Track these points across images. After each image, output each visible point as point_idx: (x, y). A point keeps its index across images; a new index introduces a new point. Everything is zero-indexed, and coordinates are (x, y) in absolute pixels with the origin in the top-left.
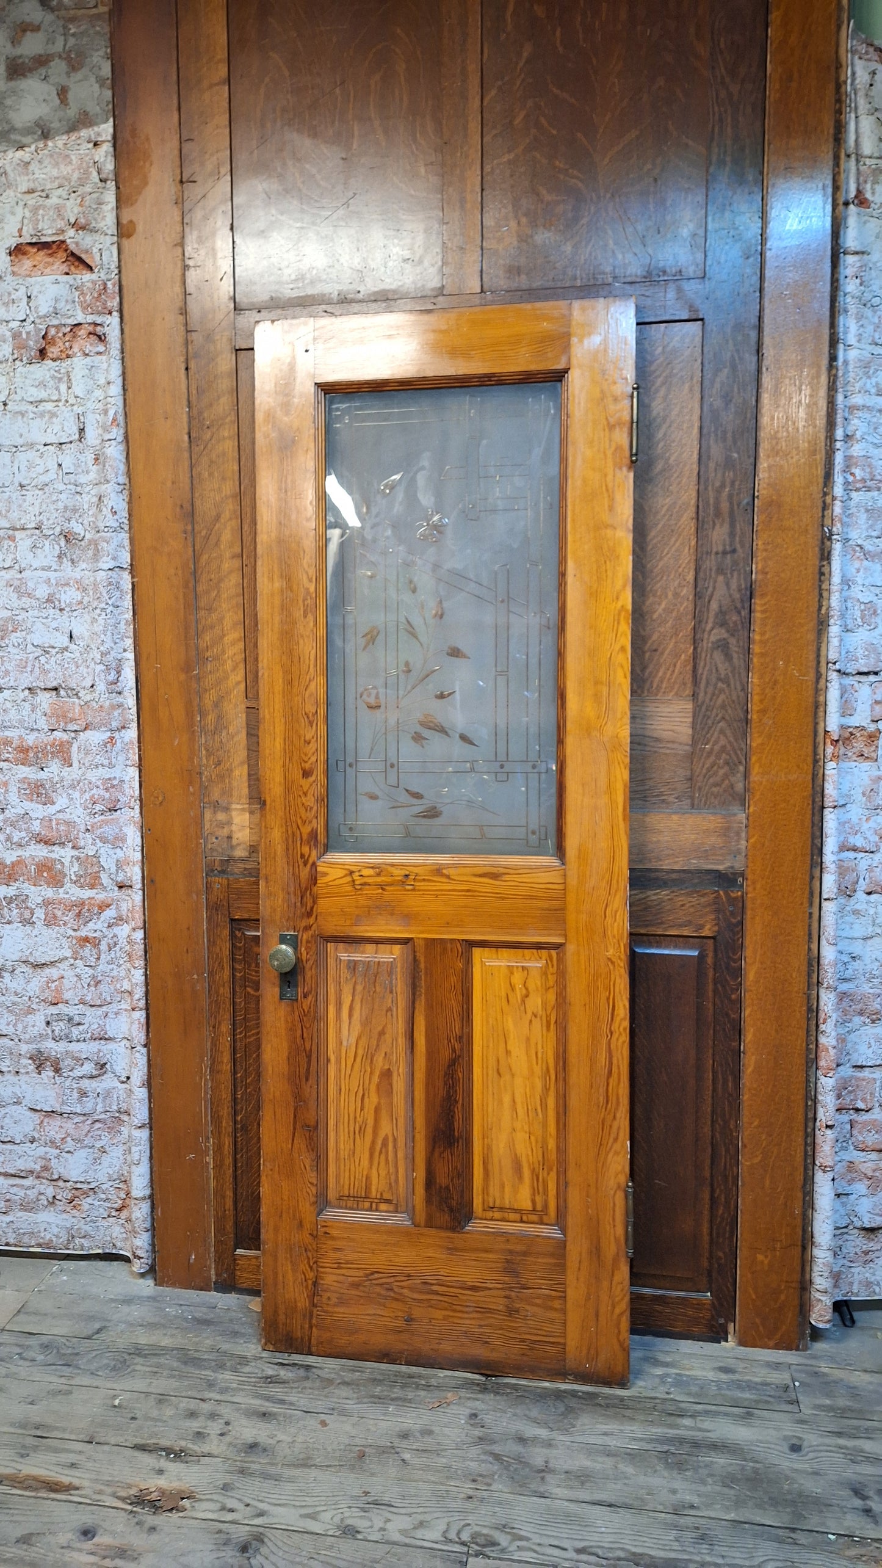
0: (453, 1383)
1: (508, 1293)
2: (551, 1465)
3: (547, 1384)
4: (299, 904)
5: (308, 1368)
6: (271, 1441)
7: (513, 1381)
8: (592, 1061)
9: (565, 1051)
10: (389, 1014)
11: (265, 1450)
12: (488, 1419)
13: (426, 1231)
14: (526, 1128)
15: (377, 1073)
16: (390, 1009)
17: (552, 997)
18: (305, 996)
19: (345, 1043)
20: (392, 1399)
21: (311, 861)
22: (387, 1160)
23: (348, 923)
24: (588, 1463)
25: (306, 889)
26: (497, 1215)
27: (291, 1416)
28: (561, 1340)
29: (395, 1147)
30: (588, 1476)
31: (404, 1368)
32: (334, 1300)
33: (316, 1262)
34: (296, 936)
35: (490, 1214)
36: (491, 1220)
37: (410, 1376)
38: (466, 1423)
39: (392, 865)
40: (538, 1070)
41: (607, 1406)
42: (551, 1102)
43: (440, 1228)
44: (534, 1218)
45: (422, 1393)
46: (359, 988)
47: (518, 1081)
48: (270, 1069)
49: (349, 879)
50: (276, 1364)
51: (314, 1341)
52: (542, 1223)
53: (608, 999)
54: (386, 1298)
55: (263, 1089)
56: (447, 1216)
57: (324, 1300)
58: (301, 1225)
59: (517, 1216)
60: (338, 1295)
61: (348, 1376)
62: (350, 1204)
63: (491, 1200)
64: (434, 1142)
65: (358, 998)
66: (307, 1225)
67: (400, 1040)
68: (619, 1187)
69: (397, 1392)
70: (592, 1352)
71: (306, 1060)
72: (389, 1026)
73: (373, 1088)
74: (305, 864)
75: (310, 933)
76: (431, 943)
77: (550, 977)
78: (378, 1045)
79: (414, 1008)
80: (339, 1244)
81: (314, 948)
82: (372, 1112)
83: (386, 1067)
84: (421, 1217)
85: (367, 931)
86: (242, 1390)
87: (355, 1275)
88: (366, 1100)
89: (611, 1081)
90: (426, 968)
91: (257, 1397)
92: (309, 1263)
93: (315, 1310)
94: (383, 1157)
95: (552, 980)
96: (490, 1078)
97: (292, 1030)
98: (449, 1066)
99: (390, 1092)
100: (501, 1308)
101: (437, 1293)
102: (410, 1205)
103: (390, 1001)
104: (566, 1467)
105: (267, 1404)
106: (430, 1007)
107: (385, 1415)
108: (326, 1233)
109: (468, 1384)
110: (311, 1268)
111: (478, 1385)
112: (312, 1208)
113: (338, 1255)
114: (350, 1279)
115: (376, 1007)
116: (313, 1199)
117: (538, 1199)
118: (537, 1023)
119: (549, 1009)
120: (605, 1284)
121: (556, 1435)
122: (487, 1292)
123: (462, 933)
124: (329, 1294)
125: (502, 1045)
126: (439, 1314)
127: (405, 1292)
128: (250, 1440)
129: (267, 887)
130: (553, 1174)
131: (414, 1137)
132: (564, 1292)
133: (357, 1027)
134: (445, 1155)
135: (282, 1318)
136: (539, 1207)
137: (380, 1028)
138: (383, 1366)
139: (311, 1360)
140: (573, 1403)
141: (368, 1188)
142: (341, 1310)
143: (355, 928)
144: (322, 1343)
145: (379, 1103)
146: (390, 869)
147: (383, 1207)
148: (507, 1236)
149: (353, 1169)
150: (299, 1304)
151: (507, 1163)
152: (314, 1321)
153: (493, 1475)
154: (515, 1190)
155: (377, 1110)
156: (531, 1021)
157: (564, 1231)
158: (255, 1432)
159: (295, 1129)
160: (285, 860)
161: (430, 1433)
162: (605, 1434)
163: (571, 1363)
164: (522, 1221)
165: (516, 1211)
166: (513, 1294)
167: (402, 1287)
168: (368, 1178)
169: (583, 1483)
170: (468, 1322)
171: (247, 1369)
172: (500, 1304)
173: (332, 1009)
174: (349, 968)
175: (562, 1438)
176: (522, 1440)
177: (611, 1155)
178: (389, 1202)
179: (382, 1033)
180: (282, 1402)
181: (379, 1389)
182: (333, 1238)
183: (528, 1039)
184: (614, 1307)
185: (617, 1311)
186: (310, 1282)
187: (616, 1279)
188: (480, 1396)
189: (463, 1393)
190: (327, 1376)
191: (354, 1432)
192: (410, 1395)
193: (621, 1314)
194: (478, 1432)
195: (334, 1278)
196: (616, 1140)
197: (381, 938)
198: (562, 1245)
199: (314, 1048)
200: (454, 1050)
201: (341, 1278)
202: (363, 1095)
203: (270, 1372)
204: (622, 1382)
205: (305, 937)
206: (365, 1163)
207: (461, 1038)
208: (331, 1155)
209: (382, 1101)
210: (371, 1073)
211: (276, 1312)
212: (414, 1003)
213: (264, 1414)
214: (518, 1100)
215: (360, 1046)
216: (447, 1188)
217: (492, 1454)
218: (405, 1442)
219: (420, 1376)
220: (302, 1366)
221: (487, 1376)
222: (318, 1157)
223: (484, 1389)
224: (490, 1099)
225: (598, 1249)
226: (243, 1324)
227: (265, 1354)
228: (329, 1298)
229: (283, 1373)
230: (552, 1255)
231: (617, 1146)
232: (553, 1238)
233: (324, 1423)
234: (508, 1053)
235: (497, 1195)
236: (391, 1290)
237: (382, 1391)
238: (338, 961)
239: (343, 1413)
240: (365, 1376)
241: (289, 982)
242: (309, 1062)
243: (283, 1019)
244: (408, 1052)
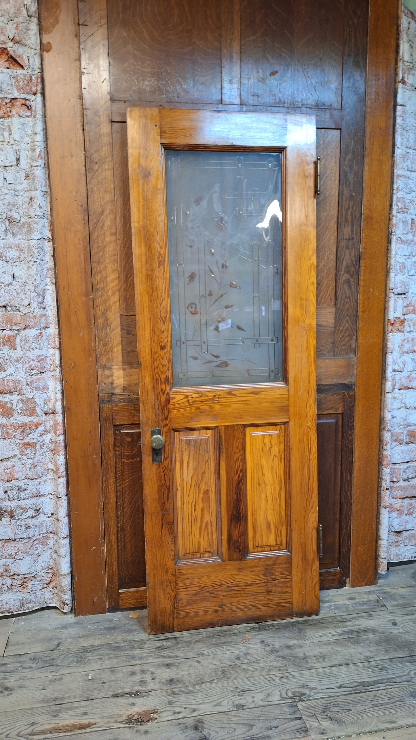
0: (245, 630)
1: (266, 584)
2: (307, 655)
3: (285, 621)
4: (161, 414)
5: (175, 638)
6: (178, 676)
7: (270, 623)
8: (302, 474)
9: (289, 471)
10: (207, 463)
11: (178, 681)
12: (269, 641)
13: (228, 563)
14: (272, 508)
15: (202, 492)
16: (207, 461)
17: (282, 446)
18: (166, 459)
19: (185, 480)
20: (223, 643)
21: (166, 392)
22: (208, 533)
23: (186, 421)
24: (321, 650)
25: (164, 406)
26: (259, 550)
27: (181, 663)
28: (291, 600)
29: (211, 526)
30: (324, 656)
31: (220, 628)
32: (185, 604)
33: (175, 587)
34: (160, 430)
35: (257, 549)
36: (257, 552)
37: (225, 631)
38: (261, 646)
39: (208, 391)
40: (277, 481)
41: (315, 625)
42: (283, 494)
43: (235, 560)
44: (277, 548)
45: (235, 637)
46: (192, 452)
47: (268, 487)
48: (149, 498)
49: (186, 399)
50: (159, 640)
51: (175, 626)
52: (280, 550)
53: (308, 445)
54: (210, 597)
55: (145, 508)
56: (238, 554)
57: (180, 605)
58: (167, 571)
59: (269, 549)
60: (186, 601)
61: (197, 638)
62: (190, 556)
63: (257, 543)
64: (231, 520)
65: (191, 458)
66: (170, 570)
67: (212, 475)
68: (314, 528)
69: (223, 640)
70: (304, 602)
71: (167, 490)
72: (207, 469)
73: (200, 500)
74: (163, 394)
75: (167, 428)
76: (227, 427)
77: (281, 438)
78: (202, 479)
79: (219, 459)
80: (186, 577)
81: (169, 435)
82: (200, 511)
83: (206, 489)
84: (226, 556)
85: (196, 424)
86: (150, 656)
87: (194, 590)
88: (197, 505)
89: (310, 481)
90: (225, 440)
91: (159, 658)
92: (172, 588)
93: (175, 610)
94: (206, 532)
95: (282, 439)
96: (255, 487)
97: (159, 476)
98: (237, 484)
99: (208, 501)
100: (264, 591)
101: (234, 590)
102: (220, 552)
103: (207, 457)
104: (313, 654)
105: (166, 660)
106: (227, 458)
107: (223, 651)
108: (180, 572)
109: (252, 629)
110: (173, 591)
111: (256, 628)
112: (172, 562)
113: (187, 582)
114: (192, 592)
115: (200, 460)
116: (172, 558)
117: (278, 539)
118: (276, 459)
119: (281, 452)
120: (309, 571)
121: (301, 642)
122: (258, 585)
123: (241, 421)
124: (182, 601)
125: (261, 471)
126: (235, 600)
127: (219, 593)
128: (169, 678)
129: (144, 407)
130: (284, 527)
131: (221, 520)
132: (291, 578)
133: (191, 471)
134: (236, 526)
135: (159, 617)
136: (279, 542)
137: (203, 471)
138: (210, 629)
139: (175, 634)
140: (300, 626)
141: (199, 548)
142: (189, 608)
143: (190, 424)
144: (179, 625)
145: (203, 507)
146: (207, 393)
147: (206, 555)
148: (267, 559)
149: (191, 539)
150: (167, 610)
151: (264, 526)
152: (175, 616)
153: (286, 666)
154: (268, 537)
155: (202, 510)
156: (273, 459)
157: (290, 551)
158: (168, 674)
159: (162, 525)
160: (153, 392)
161: (249, 654)
162: (321, 636)
163: (295, 609)
164: (271, 550)
165: (268, 546)
166: (269, 584)
167: (218, 591)
168: (199, 543)
169: (324, 659)
170: (249, 600)
171: (146, 646)
172: (263, 589)
173: (178, 464)
174: (186, 443)
175: (304, 642)
176: (289, 647)
177: (310, 514)
178: (209, 552)
179: (204, 473)
180: (173, 657)
181: (214, 640)
182: (184, 574)
183: (272, 467)
184: (313, 581)
185: (314, 582)
186: (172, 598)
187: (313, 568)
188: (260, 632)
189: (252, 633)
190: (187, 640)
191: (215, 662)
192: (230, 640)
193: (316, 583)
194: (269, 649)
195: (185, 593)
196: (312, 507)
197: (203, 427)
198: (291, 557)
199: (171, 484)
200: (239, 477)
201: (188, 593)
202: (195, 504)
203: (159, 645)
204: (317, 613)
205: (164, 430)
206: (197, 536)
207: (242, 470)
208: (180, 535)
209: (205, 505)
210: (199, 493)
211: (156, 616)
212: (220, 456)
213: (167, 665)
214: (268, 495)
215: (193, 479)
216: (238, 541)
217: (280, 656)
218: (239, 661)
219: (229, 630)
220: (172, 638)
221: (257, 623)
222: (175, 537)
223: (260, 629)
224: (256, 497)
225: (306, 557)
226: (132, 625)
227: (151, 637)
228: (182, 603)
229: (165, 643)
230: (285, 563)
231: (313, 510)
232: (286, 555)
233: (198, 662)
234: (263, 475)
235: (260, 540)
236: (213, 593)
237: (216, 641)
238: (181, 441)
239: (204, 655)
240: (205, 636)
241: (157, 453)
242: (169, 492)
243: (154, 472)
244: (217, 480)
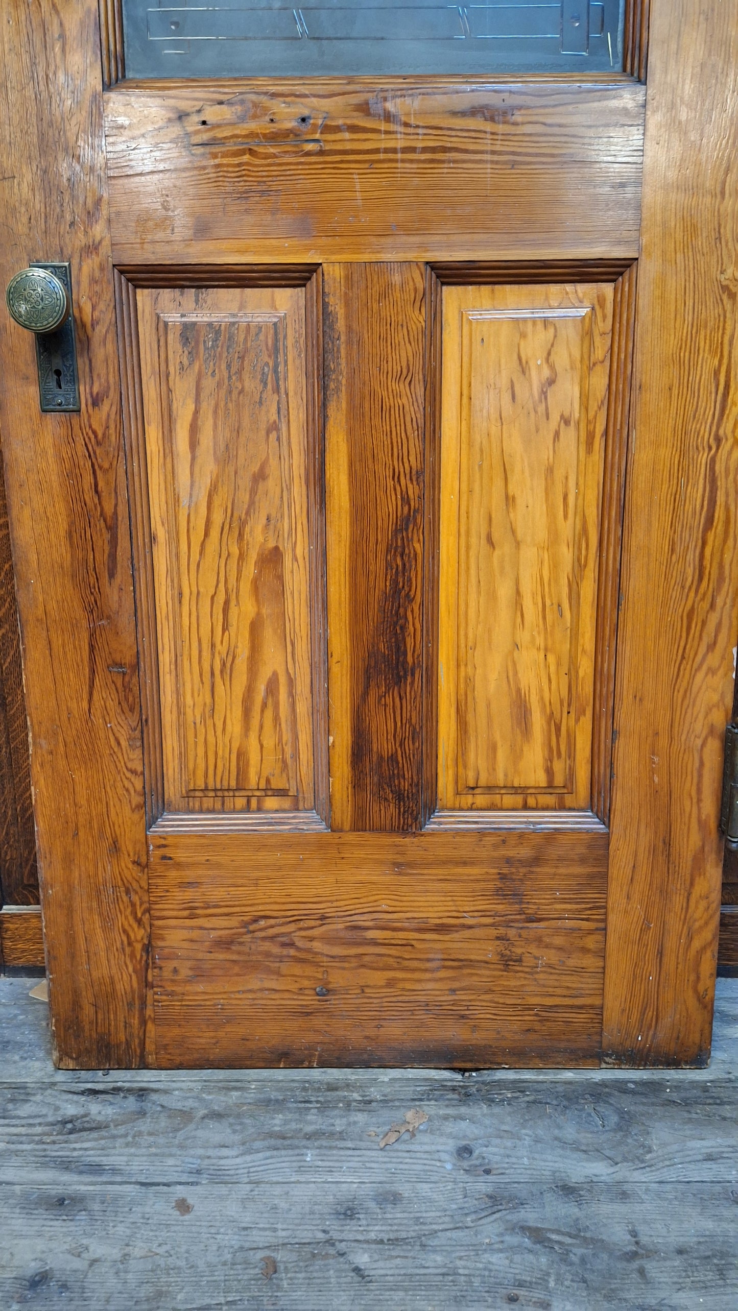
0: (409, 1091)
1: (502, 931)
2: (644, 1240)
3: (569, 1075)
5: (142, 1093)
6: (76, 1264)
7: (511, 1075)
8: (677, 501)
9: (624, 487)
10: (273, 436)
11: (64, 1287)
12: (492, 1152)
13: (352, 837)
14: (540, 641)
15: (253, 556)
17: (599, 382)
18: (96, 402)
19: (184, 500)
20: (309, 1137)
21: (88, 92)
22: (276, 719)
23: (179, 234)
26: (481, 800)
28: (597, 1001)
29: (291, 695)
31: (316, 1074)
32: (185, 972)
33: (148, 910)
34: (67, 269)
35: (469, 799)
36: (471, 809)
37: (332, 1088)
38: (456, 1168)
39: (274, 95)
40: (567, 529)
41: (687, 1104)
42: (588, 589)
43: (381, 830)
44: (551, 800)
45: (361, 1118)
46: (209, 384)
47: (529, 554)
48: (33, 557)
49: (177, 130)
50: (83, 1093)
51: (150, 1047)
52: (562, 808)
53: (717, 373)
54: (281, 958)
55: (21, 597)
56: (392, 808)
57: (167, 974)
58: (115, 848)
59: (519, 799)
60: (189, 964)
61: (219, 1101)
62: (208, 803)
63: (471, 775)
64: (368, 679)
65: (207, 407)
66: (127, 845)
67: (296, 490)
68: (712, 730)
69: (314, 1121)
70: (650, 1014)
71: (107, 536)
72: (273, 462)
73: (246, 587)
75: (98, 261)
76: (358, 274)
77: (597, 339)
78: (252, 503)
79: (325, 417)
80: (190, 875)
81: (108, 297)
82: (247, 634)
83: (271, 544)
84: (344, 810)
85: (221, 253)
86: (17, 1153)
87: (222, 926)
88: (233, 611)
89: (711, 536)
90: (349, 328)
91: (44, 1165)
92: (134, 913)
93: (150, 993)
94: (269, 713)
95: (601, 350)
96: (472, 553)
97: (71, 475)
98: (396, 532)
99: (280, 594)
100: (490, 957)
101: (374, 943)
102: (323, 796)
103: (274, 409)
104: (675, 1240)
105: (65, 1178)
106: (356, 415)
107: (300, 1170)
108: (164, 858)
109: (436, 1091)
110: (139, 922)
111: (454, 1089)
112: (136, 817)
113: (189, 894)
114: (213, 934)
115: (245, 421)
116: (137, 800)
117: (559, 767)
118: (569, 436)
119: (593, 406)
120: (678, 901)
121: (624, 1172)
122: (467, 933)
123: (423, 247)
124: (175, 964)
125: (499, 482)
126: (379, 977)
127: (317, 946)
128: (33, 1268)
130: (586, 721)
131: (328, 671)
132: (605, 921)
133: (208, 467)
134: (389, 700)
135: (88, 1011)
136: (559, 780)
137: (255, 468)
138: (279, 1074)
139: (146, 1077)
140: (627, 1103)
141: (242, 772)
142: (201, 988)
144: (165, 1047)
145: (258, 614)
147: (271, 803)
148: (504, 836)
149: (211, 739)
150: (119, 987)
151: (502, 708)
152: (149, 1012)
153: (544, 1280)
154: (516, 755)
155: (255, 628)
156: (557, 435)
157: (605, 817)
158: (40, 1246)
159: (93, 672)
161: (395, 1199)
162: (709, 1158)
163: (611, 1036)
164: (526, 807)
165: (516, 790)
166: (512, 933)
167: (312, 939)
168: (242, 755)
170: (430, 985)
171: (26, 1110)
172: (489, 951)
173: (153, 434)
174: (185, 340)
175: (637, 1176)
176: (568, 1191)
177: (700, 676)
178: (282, 793)
179: (260, 476)
180: (96, 1169)
181: (279, 1119)
182: (179, 866)
183: (550, 470)
184: (690, 939)
185: (697, 944)
186: (138, 947)
187: (698, 890)
188: (463, 1110)
189: (431, 1108)
190: (179, 1105)
191: (247, 1219)
192: (339, 1125)
193: (704, 949)
194: (483, 1186)
195: (185, 934)
196: (712, 647)
198: (607, 837)
199: (122, 510)
200: (406, 500)
201: (195, 934)
202: (227, 603)
203: (71, 1109)
204: (699, 1060)
205: (85, 269)
206: (235, 727)
207: (420, 473)
208: (169, 718)
209: (265, 611)
210: (242, 557)
211: (76, 1005)
212: (324, 406)
213: (62, 1203)
214: (527, 587)
215: (217, 501)
216: (393, 758)
217: (524, 1229)
218: (352, 1225)
219: (348, 1086)
220: (130, 1090)
221: (463, 1071)
222: (143, 723)
223: (466, 1096)
224: (473, 589)
225: (668, 843)
226: (18, 1027)
227: (60, 1077)
228: (175, 971)
229: (97, 1109)
230: (583, 860)
231: (713, 660)
232: (588, 831)
233: (183, 1206)
234: (509, 500)
235: (482, 765)
236: (292, 945)
237: (286, 1122)
238: (162, 327)
239: (219, 1178)
240: (251, 1096)
241: (58, 373)
242: (114, 542)
243: (51, 452)
244: (314, 512)
